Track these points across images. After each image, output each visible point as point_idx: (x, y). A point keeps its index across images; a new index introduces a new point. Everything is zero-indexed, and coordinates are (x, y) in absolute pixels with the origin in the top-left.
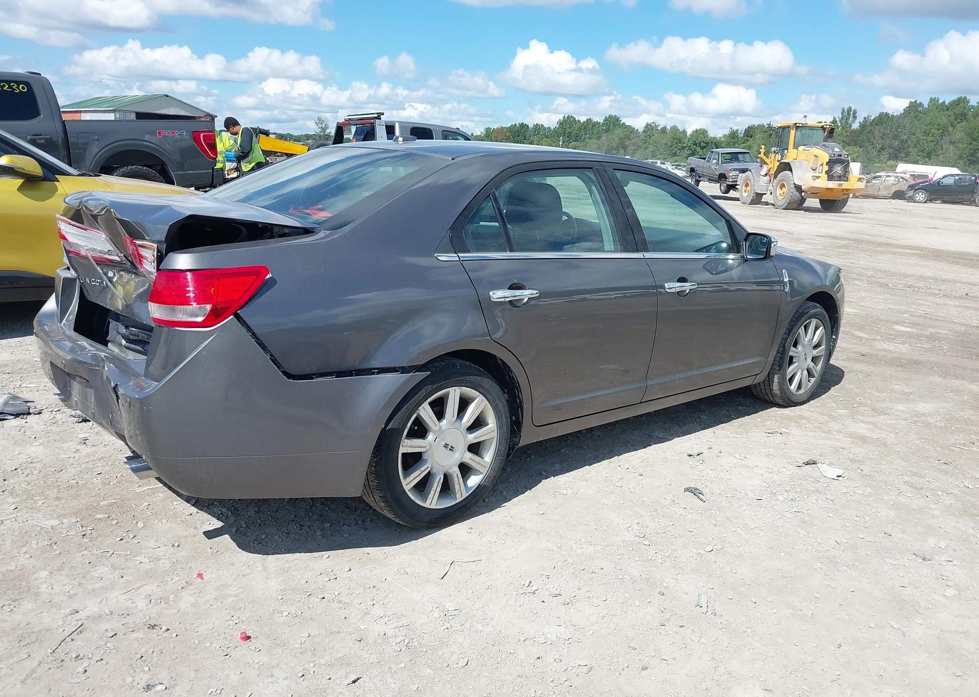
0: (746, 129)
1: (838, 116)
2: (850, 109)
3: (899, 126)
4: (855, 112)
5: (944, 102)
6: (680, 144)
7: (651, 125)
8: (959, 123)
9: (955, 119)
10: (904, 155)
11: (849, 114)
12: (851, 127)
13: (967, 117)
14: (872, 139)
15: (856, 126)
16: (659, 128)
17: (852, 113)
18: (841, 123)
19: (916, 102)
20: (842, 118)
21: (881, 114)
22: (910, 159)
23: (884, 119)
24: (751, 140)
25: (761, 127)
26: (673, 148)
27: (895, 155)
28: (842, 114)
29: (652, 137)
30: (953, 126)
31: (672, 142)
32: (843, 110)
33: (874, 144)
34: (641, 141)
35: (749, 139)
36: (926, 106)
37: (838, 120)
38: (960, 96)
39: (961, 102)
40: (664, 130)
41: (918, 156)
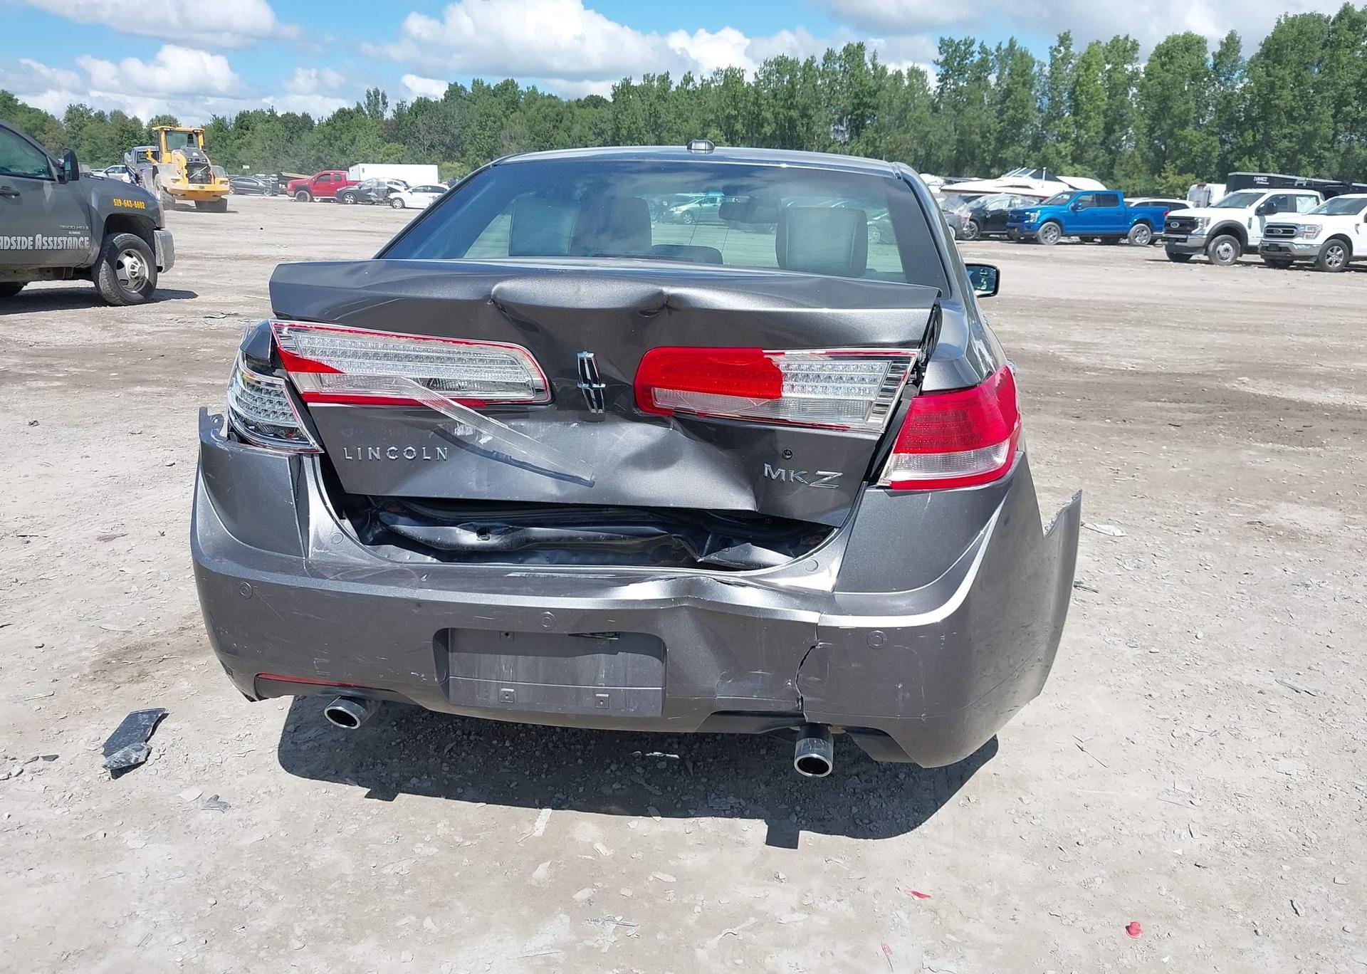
0: (237, 118)
1: (363, 101)
2: (376, 92)
3: (446, 116)
4: (384, 97)
5: (489, 86)
6: (135, 140)
7: (77, 110)
8: (511, 112)
9: (507, 109)
10: (459, 155)
11: (376, 98)
12: (382, 115)
13: (519, 105)
14: (417, 134)
15: (388, 115)
16: (93, 114)
17: (380, 97)
18: (369, 111)
19: (456, 84)
20: (369, 105)
21: (419, 100)
22: (468, 159)
23: (423, 106)
24: (249, 134)
25: (259, 114)
26: (125, 146)
27: (449, 155)
28: (368, 98)
29: (84, 129)
30: (506, 117)
31: (121, 137)
32: (369, 93)
33: (419, 140)
34: (65, 135)
35: (245, 132)
36: (469, 90)
37: (363, 106)
38: (506, 78)
39: (508, 86)
40: (101, 116)
41: (478, 156)
